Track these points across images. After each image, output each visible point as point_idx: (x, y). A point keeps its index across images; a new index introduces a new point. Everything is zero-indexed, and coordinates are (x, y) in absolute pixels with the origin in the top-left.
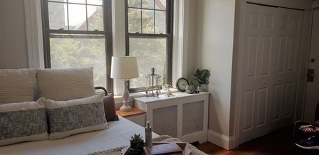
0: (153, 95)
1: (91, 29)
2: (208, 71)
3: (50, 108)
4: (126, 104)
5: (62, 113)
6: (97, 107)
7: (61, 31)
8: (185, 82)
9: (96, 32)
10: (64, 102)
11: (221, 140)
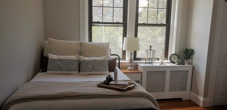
0: (150, 63)
1: (115, 21)
2: (193, 50)
3: (81, 60)
4: (131, 66)
5: (85, 63)
6: (103, 62)
7: (98, 22)
8: (176, 57)
9: (118, 23)
10: (88, 58)
11: (198, 99)
